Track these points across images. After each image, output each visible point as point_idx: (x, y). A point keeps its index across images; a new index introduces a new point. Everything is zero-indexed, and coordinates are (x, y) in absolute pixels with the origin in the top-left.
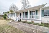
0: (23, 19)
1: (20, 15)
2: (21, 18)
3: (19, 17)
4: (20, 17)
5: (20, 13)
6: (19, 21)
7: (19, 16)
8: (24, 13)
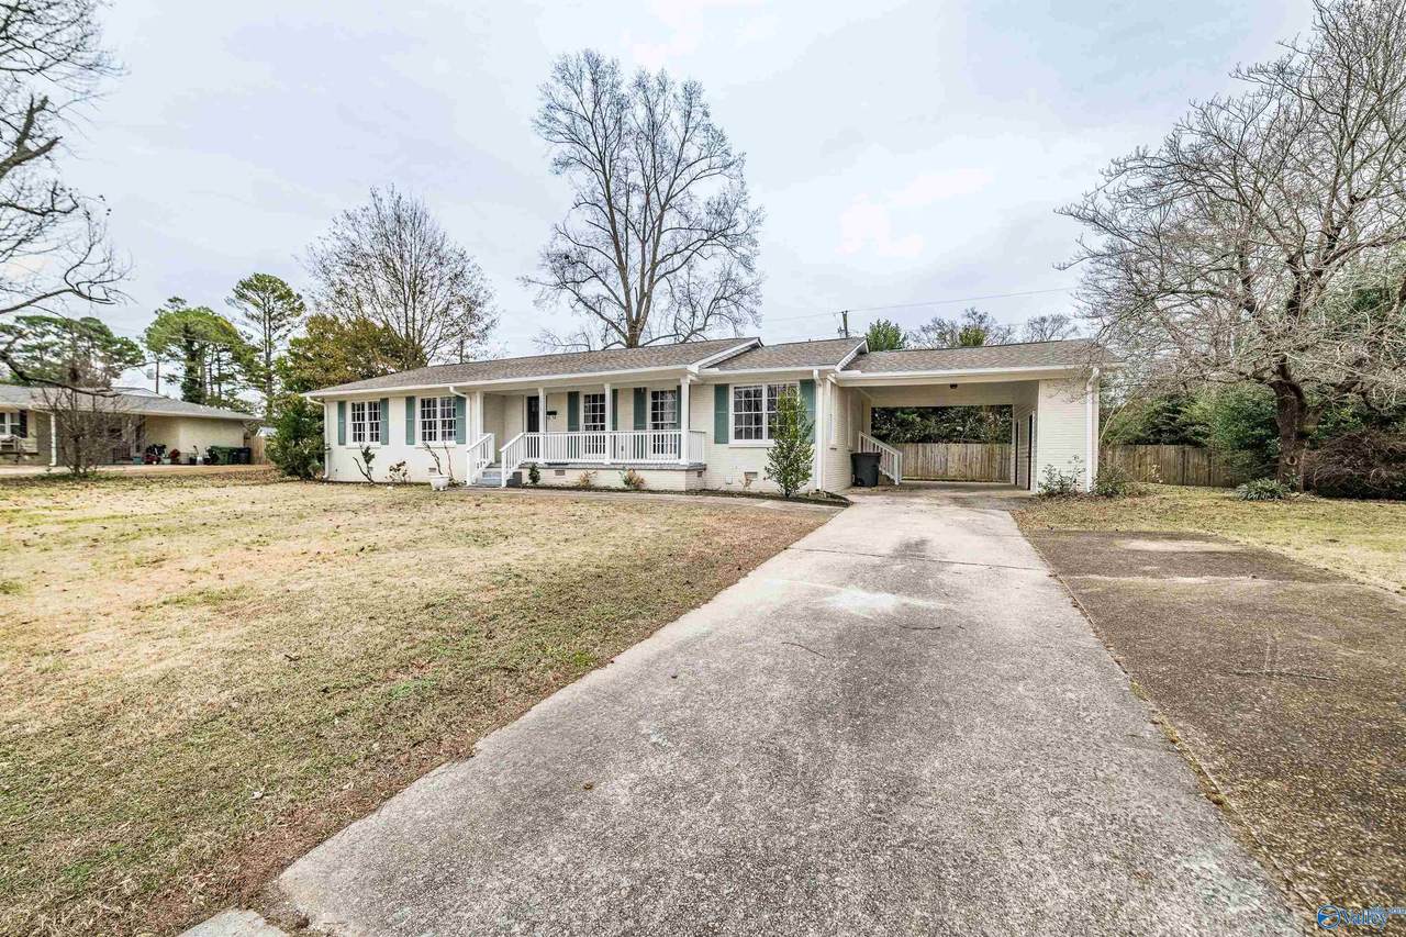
0: (560, 468)
1: (533, 426)
2: (541, 461)
3: (522, 449)
4: (533, 448)
5: (533, 402)
6: (515, 482)
7: (518, 436)
8: (573, 397)
